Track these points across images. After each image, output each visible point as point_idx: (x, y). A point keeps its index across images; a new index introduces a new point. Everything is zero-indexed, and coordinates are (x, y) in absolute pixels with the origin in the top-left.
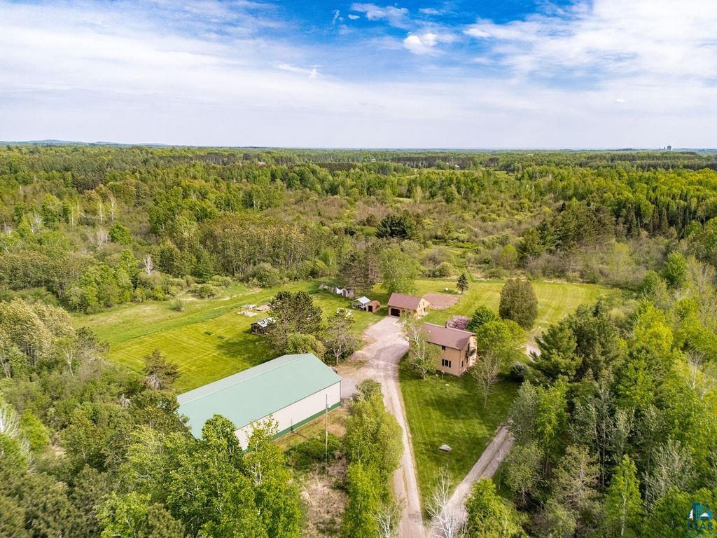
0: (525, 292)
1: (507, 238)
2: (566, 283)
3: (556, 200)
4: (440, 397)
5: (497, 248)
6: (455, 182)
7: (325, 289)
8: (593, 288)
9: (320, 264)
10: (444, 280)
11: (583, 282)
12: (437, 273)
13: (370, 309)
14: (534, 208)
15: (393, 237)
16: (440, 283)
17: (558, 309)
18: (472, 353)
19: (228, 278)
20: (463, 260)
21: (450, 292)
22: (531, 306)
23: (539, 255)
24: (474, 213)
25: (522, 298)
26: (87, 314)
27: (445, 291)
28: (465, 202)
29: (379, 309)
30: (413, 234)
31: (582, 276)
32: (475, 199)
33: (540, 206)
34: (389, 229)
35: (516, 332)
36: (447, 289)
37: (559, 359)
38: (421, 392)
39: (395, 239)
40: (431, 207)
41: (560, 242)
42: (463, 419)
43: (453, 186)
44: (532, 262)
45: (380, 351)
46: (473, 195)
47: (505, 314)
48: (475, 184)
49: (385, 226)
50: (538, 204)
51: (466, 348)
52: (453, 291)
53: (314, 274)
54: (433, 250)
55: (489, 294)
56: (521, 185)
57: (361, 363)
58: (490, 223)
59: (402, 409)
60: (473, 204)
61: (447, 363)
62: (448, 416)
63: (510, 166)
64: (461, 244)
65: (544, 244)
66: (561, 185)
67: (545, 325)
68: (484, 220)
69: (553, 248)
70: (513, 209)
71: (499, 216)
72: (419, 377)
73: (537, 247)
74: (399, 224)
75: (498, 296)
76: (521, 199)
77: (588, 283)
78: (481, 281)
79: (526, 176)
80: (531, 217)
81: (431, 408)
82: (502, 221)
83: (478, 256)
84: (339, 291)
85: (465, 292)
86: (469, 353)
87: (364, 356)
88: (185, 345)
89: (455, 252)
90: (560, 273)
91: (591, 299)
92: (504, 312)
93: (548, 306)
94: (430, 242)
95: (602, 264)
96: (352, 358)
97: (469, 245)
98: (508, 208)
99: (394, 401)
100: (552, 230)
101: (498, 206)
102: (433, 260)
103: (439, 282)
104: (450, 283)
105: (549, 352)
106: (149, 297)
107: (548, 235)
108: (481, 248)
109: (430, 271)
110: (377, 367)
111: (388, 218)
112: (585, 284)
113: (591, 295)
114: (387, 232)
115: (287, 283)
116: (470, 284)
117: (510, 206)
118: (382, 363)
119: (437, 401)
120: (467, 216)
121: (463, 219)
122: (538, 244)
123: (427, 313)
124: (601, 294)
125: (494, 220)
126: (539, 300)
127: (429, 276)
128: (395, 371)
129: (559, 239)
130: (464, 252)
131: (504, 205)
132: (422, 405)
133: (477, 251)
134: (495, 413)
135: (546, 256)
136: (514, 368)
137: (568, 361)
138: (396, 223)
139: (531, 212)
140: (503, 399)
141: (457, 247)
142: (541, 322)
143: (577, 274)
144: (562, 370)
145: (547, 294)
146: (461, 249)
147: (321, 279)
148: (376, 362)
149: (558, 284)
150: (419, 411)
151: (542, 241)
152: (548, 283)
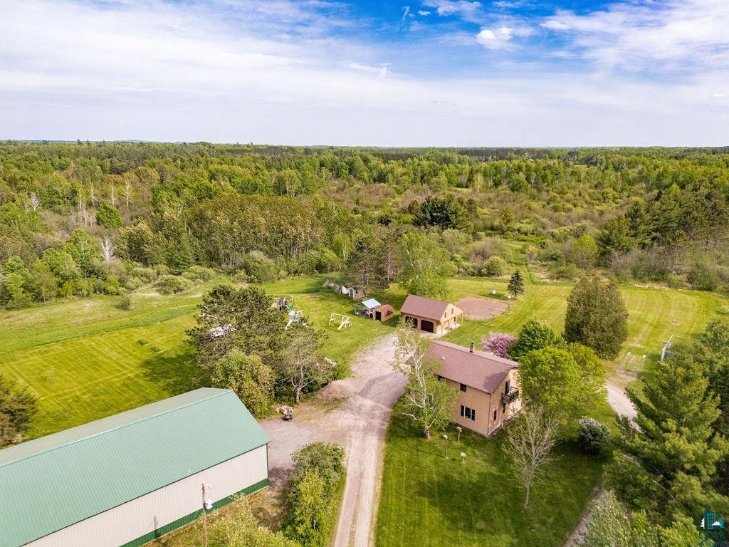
0: (608, 299)
1: (584, 229)
2: (667, 289)
3: (648, 190)
4: (447, 478)
5: (569, 241)
6: (524, 169)
7: (329, 288)
8: (709, 298)
9: (330, 254)
10: (493, 281)
11: (693, 288)
12: (484, 271)
13: (378, 316)
14: (621, 198)
15: (433, 225)
16: (487, 284)
17: (658, 326)
18: (512, 398)
19: (210, 271)
20: (523, 256)
21: (498, 296)
22: (617, 321)
23: (628, 250)
24: (545, 203)
25: (603, 308)
26: (8, 309)
27: (491, 295)
28: (535, 191)
29: (391, 316)
30: (458, 222)
31: (690, 280)
32: (547, 189)
33: (628, 197)
34: (428, 216)
35: (590, 364)
36: (494, 292)
37: (681, 443)
38: (418, 464)
39: (436, 228)
40: (491, 195)
41: (658, 234)
42: (481, 531)
43: (521, 173)
44: (618, 259)
45: (372, 382)
46: (546, 184)
47: (574, 332)
48: (548, 172)
49: (424, 212)
50: (626, 194)
51: (502, 389)
52: (502, 296)
53: (320, 267)
54: (485, 242)
55: (552, 301)
56: (605, 175)
57: (337, 403)
58: (563, 214)
59: (374, 499)
60: (544, 193)
61: (468, 413)
62: (454, 521)
63: (592, 159)
64: (523, 237)
65: (635, 236)
66: (654, 174)
67: (638, 352)
68: (555, 209)
69: (648, 241)
70: (594, 199)
71: (575, 206)
72: (419, 433)
73: (625, 238)
74: (442, 208)
75: (565, 304)
76: (603, 188)
77: (700, 289)
78: (545, 283)
79: (611, 166)
80: (617, 208)
81: (426, 500)
82: (579, 211)
83: (543, 251)
84: (345, 291)
85: (519, 297)
86: (507, 398)
87: (343, 390)
88: (100, 358)
89: (515, 246)
90: (659, 275)
91: (706, 313)
92: (572, 329)
93: (641, 320)
94: (483, 234)
95: (720, 263)
96: (325, 392)
97: (534, 238)
98: (587, 198)
99: (365, 481)
100: (648, 217)
101: (575, 196)
102: (483, 255)
103: (485, 283)
104: (499, 285)
105: (658, 424)
106: (98, 290)
107: (641, 223)
108: (549, 241)
109: (474, 267)
110: (359, 410)
111: (428, 202)
112: (696, 292)
113: (707, 306)
114: (426, 219)
115: (284, 278)
116: (527, 286)
117: (590, 196)
118: (368, 403)
119: (440, 486)
120: (534, 205)
121: (530, 209)
122: (627, 235)
123: (458, 325)
124: (723, 307)
125: (569, 210)
126: (630, 312)
127: (473, 275)
128: (384, 420)
129: (656, 231)
130: (525, 246)
131: (583, 194)
132: (411, 492)
133: (543, 246)
134: (544, 523)
135: (637, 251)
136: (583, 431)
137: (699, 446)
138: (438, 208)
139: (616, 203)
140: (561, 491)
141: (518, 240)
142: (631, 345)
143: (683, 277)
144: (688, 466)
145: (639, 304)
146: (522, 243)
147: (330, 275)
148: (360, 401)
149: (655, 290)
150: (404, 506)
151: (632, 232)
152: (641, 288)
